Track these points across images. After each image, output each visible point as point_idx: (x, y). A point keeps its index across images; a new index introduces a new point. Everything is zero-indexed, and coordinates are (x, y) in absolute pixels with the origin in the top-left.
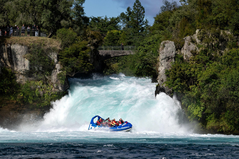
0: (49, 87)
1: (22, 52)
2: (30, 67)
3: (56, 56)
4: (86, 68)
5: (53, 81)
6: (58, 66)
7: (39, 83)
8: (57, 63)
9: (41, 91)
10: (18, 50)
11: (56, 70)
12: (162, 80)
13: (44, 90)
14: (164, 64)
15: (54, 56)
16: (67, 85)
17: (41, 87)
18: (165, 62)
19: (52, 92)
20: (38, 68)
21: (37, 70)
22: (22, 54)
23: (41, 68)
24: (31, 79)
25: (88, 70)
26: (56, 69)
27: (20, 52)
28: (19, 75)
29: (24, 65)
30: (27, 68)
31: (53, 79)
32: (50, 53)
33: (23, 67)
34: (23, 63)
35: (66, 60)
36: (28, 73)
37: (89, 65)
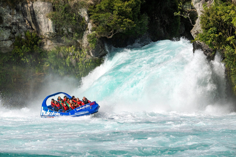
0: (82, 54)
1: (45, 11)
2: (56, 30)
3: (86, 12)
4: (122, 26)
5: (84, 45)
6: (90, 26)
7: (71, 50)
8: (89, 22)
9: (73, 59)
10: (40, 7)
11: (88, 31)
12: (196, 32)
13: (77, 57)
14: (200, 9)
15: (84, 13)
16: (101, 50)
17: (74, 55)
18: (201, 5)
19: (86, 60)
20: (68, 30)
21: (66, 32)
22: (45, 13)
23: (70, 30)
24: (61, 44)
25: (125, 28)
26: (88, 29)
27: (43, 10)
28: (47, 41)
29: (48, 27)
30: (51, 30)
31: (84, 42)
32: (80, 10)
33: (47, 29)
34: (47, 24)
35: (96, 17)
36: (55, 36)
37: (126, 21)
